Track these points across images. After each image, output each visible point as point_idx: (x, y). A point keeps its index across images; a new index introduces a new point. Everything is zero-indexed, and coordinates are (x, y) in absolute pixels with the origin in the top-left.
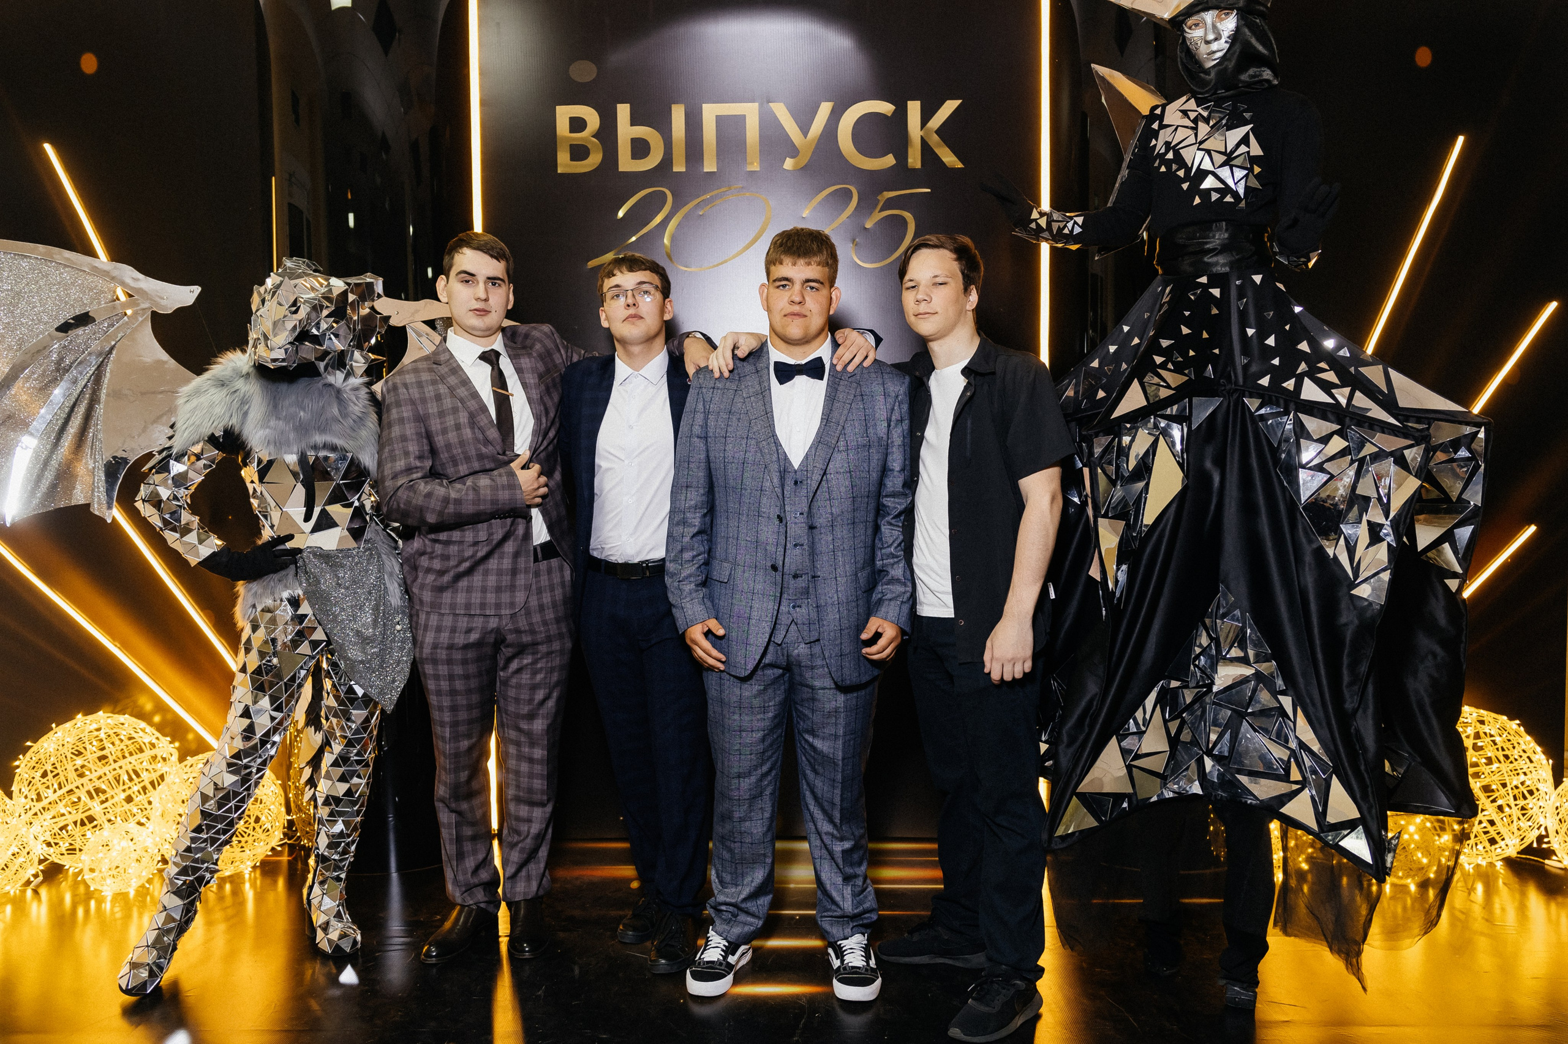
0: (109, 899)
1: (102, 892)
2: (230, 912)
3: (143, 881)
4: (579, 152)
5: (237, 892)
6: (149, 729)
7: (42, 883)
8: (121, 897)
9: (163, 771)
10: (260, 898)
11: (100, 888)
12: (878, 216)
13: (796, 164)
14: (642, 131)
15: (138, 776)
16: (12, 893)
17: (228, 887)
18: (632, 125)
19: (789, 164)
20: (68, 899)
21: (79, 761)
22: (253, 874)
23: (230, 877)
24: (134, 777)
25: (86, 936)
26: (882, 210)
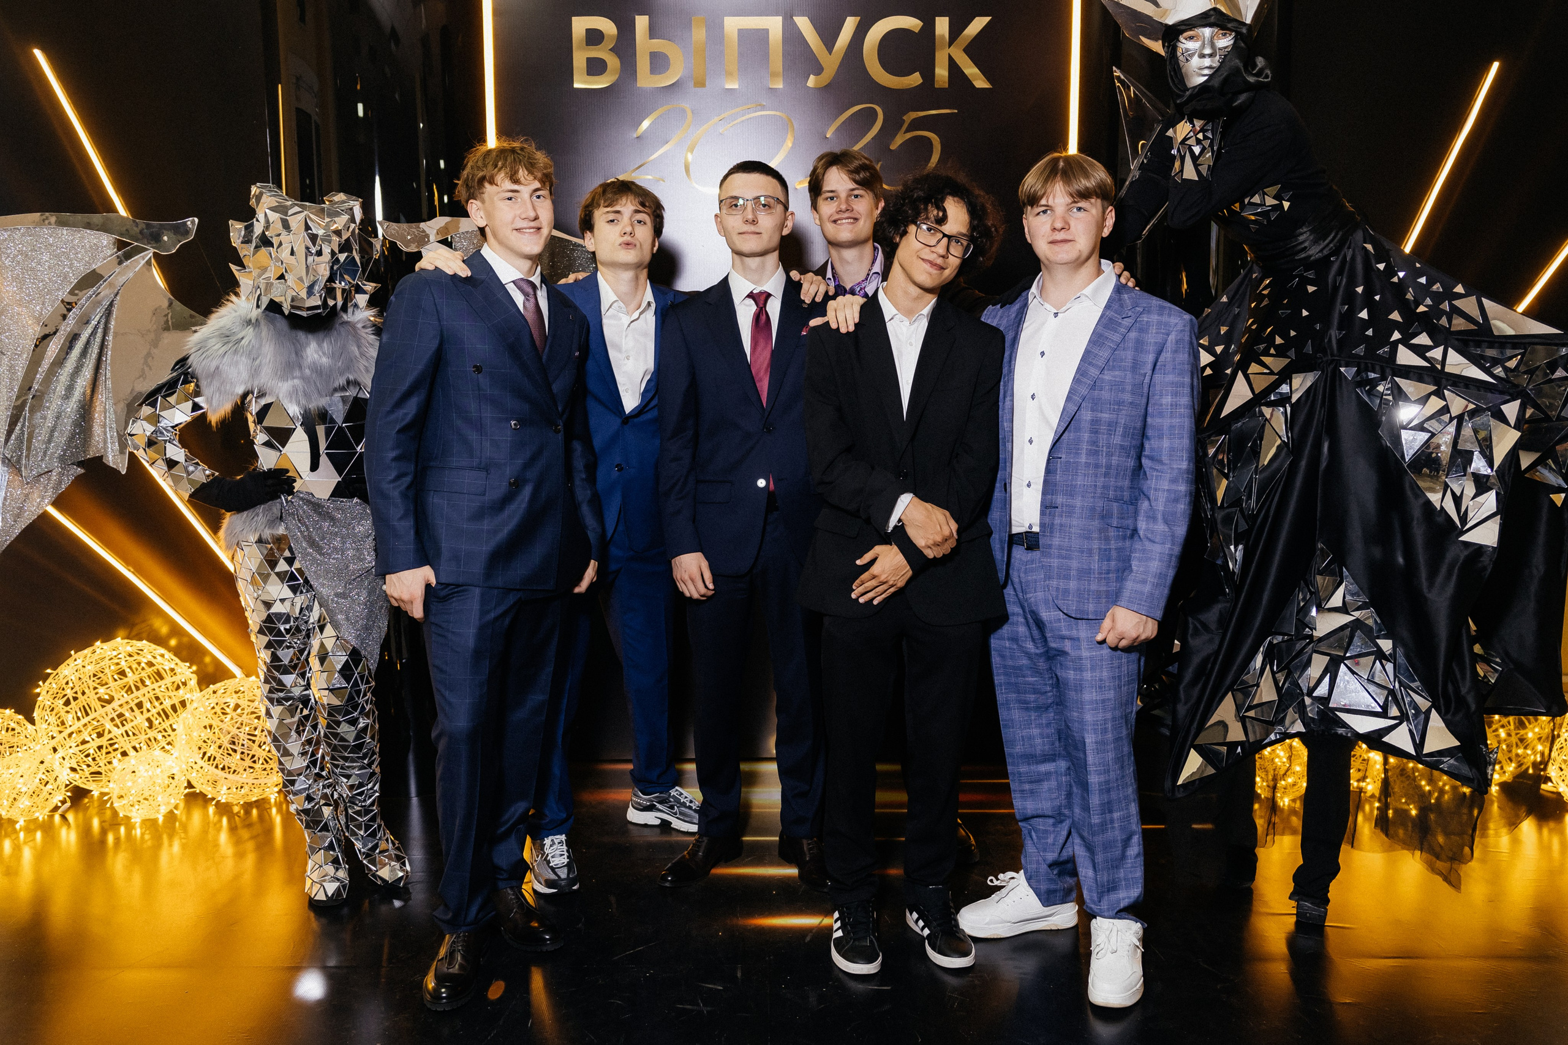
0: (138, 825)
1: (131, 819)
3: (171, 807)
4: (596, 66)
5: (265, 818)
6: (168, 655)
7: (69, 808)
8: (150, 824)
9: (184, 697)
11: (129, 815)
12: (903, 137)
13: (819, 82)
14: (659, 44)
15: (160, 702)
16: (41, 819)
17: (255, 812)
18: (651, 38)
19: (812, 81)
20: (96, 823)
21: (101, 690)
23: (256, 801)
25: (118, 863)
26: (907, 131)
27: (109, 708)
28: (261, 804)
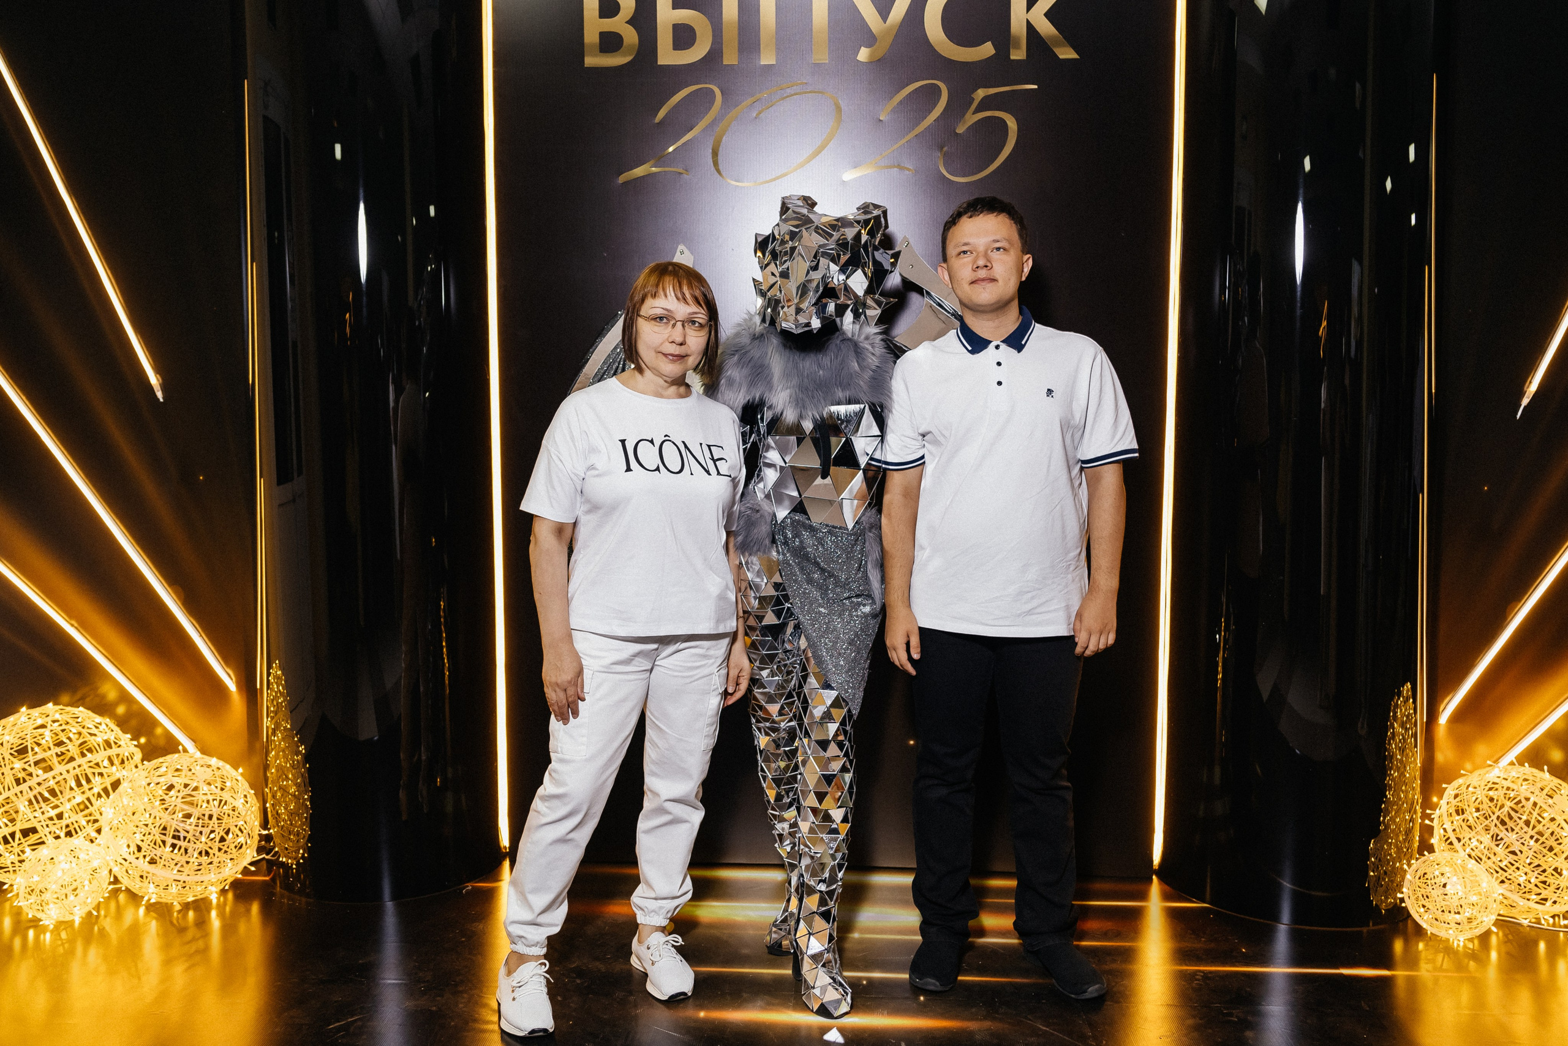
0: (52, 927)
1: (40, 920)
2: (193, 948)
3: (91, 907)
4: (610, 42)
5: (202, 923)
6: (106, 725)
8: (64, 928)
9: (118, 775)
10: (229, 929)
11: (39, 915)
12: (972, 118)
13: (871, 55)
14: (685, 15)
15: (88, 781)
17: (191, 914)
18: (673, 9)
19: (863, 54)
21: (18, 765)
22: (222, 899)
23: (194, 902)
24: (84, 782)
25: (22, 972)
26: (977, 111)
27: (24, 787)
28: (200, 906)
